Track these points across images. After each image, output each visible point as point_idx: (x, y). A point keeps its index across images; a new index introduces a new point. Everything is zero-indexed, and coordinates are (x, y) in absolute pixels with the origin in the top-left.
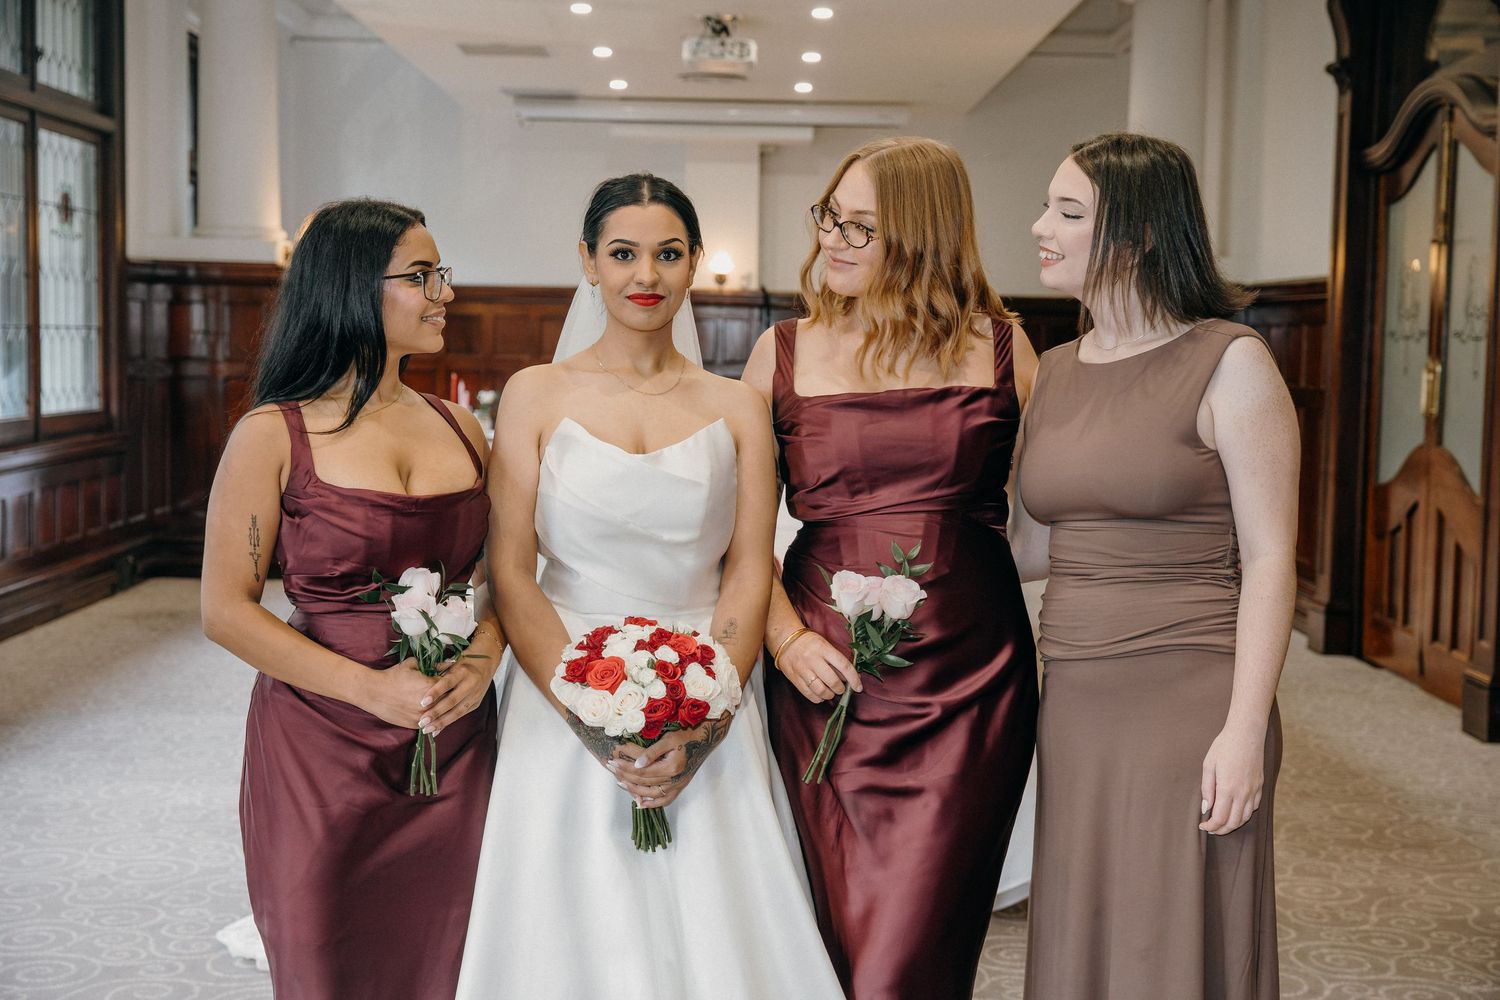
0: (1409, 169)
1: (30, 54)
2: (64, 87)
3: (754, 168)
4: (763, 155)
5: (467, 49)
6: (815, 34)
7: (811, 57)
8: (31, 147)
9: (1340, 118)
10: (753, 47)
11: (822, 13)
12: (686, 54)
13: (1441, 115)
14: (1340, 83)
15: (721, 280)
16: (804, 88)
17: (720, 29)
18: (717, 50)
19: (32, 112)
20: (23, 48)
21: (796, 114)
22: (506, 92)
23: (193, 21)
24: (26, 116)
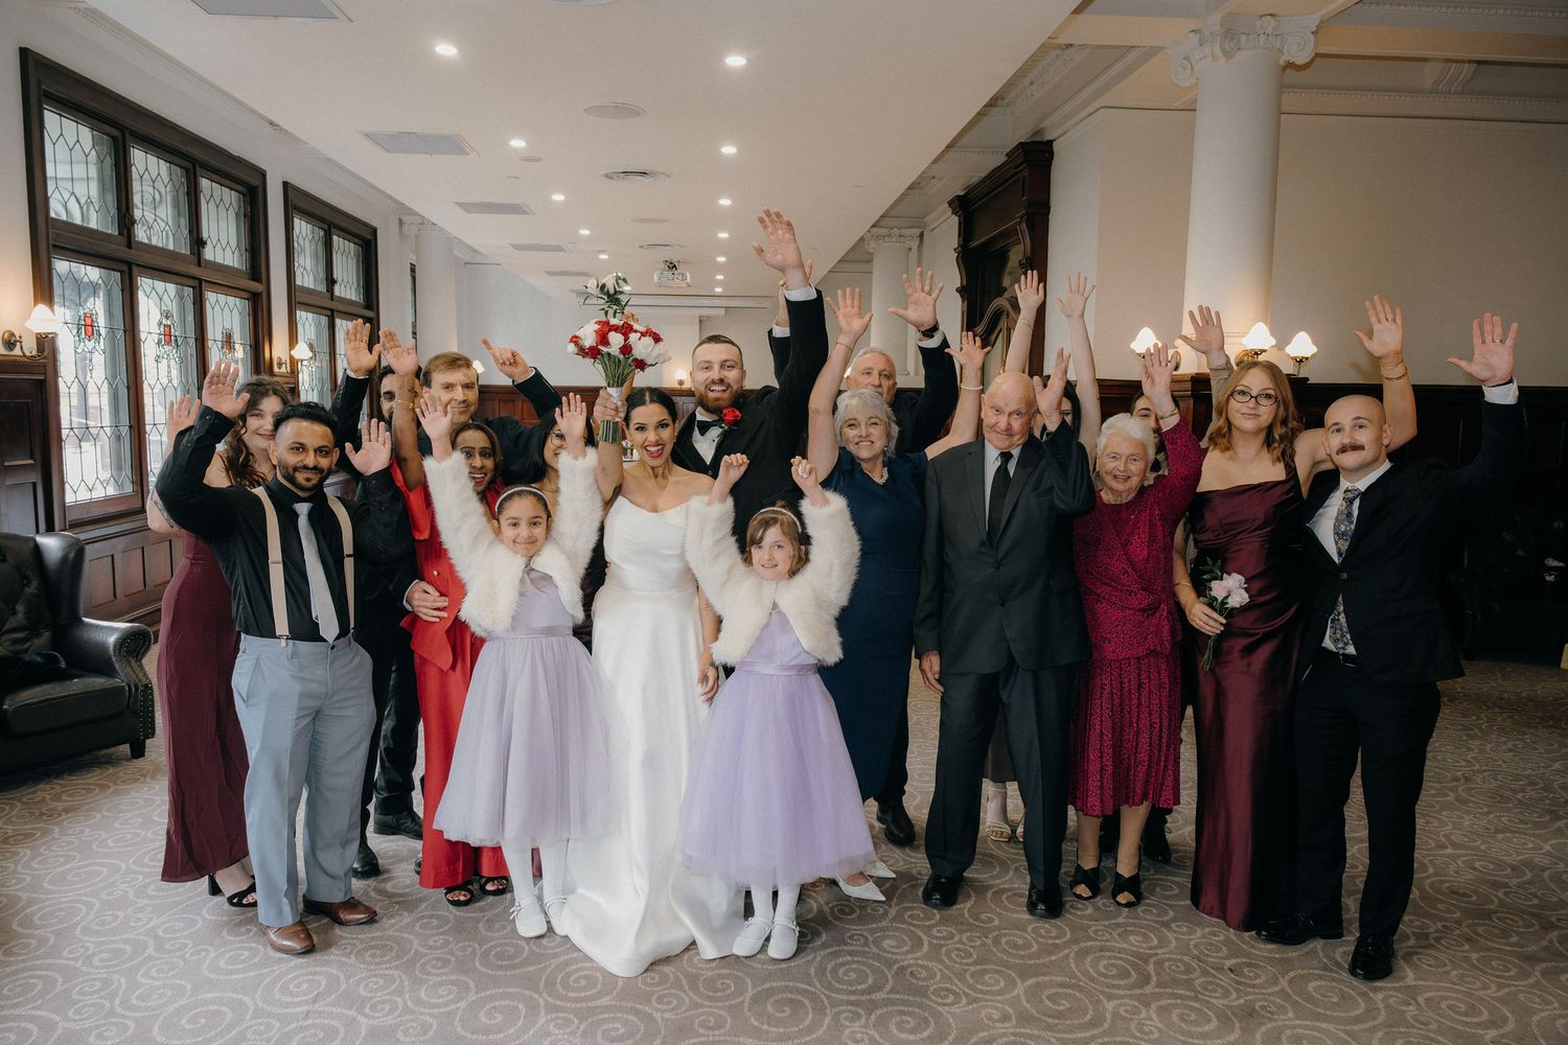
0: (993, 337)
1: (331, 282)
2: (348, 297)
3: (698, 327)
4: (700, 321)
5: (551, 273)
6: (720, 268)
7: (720, 277)
8: (332, 327)
9: (963, 313)
10: (688, 276)
11: (721, 259)
12: (656, 279)
13: (1004, 316)
14: (962, 297)
15: (681, 383)
16: (719, 290)
17: (673, 267)
18: (671, 277)
19: (332, 311)
20: (327, 279)
21: (717, 302)
22: (572, 291)
23: (412, 258)
24: (329, 313)
